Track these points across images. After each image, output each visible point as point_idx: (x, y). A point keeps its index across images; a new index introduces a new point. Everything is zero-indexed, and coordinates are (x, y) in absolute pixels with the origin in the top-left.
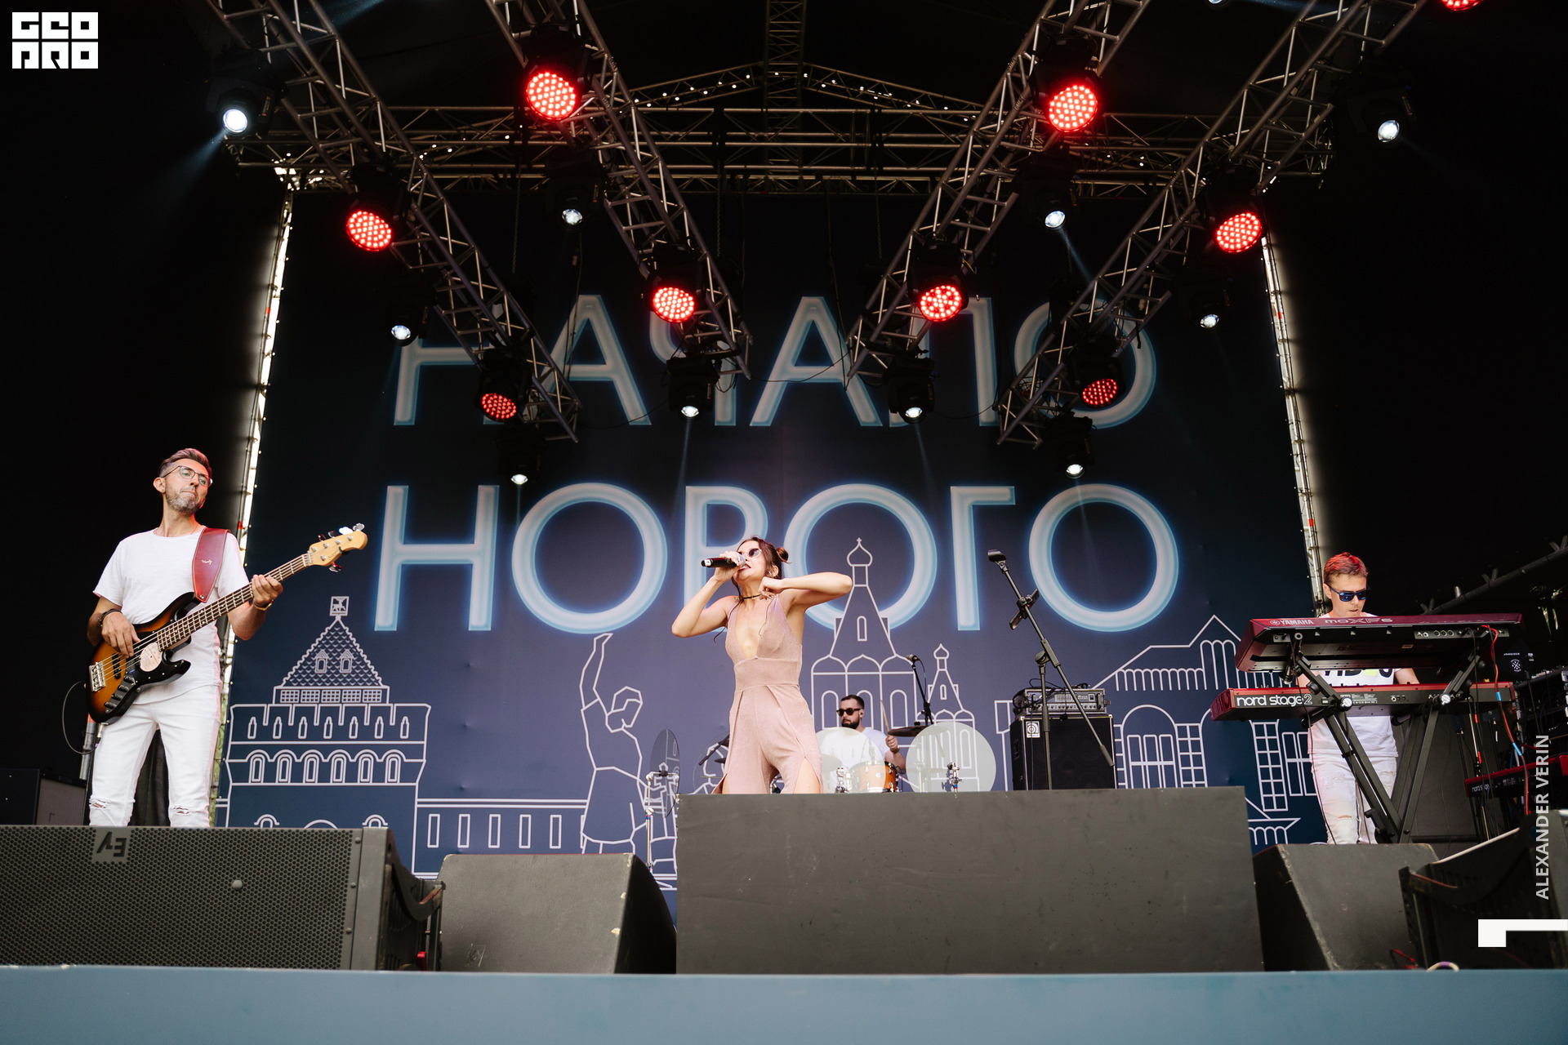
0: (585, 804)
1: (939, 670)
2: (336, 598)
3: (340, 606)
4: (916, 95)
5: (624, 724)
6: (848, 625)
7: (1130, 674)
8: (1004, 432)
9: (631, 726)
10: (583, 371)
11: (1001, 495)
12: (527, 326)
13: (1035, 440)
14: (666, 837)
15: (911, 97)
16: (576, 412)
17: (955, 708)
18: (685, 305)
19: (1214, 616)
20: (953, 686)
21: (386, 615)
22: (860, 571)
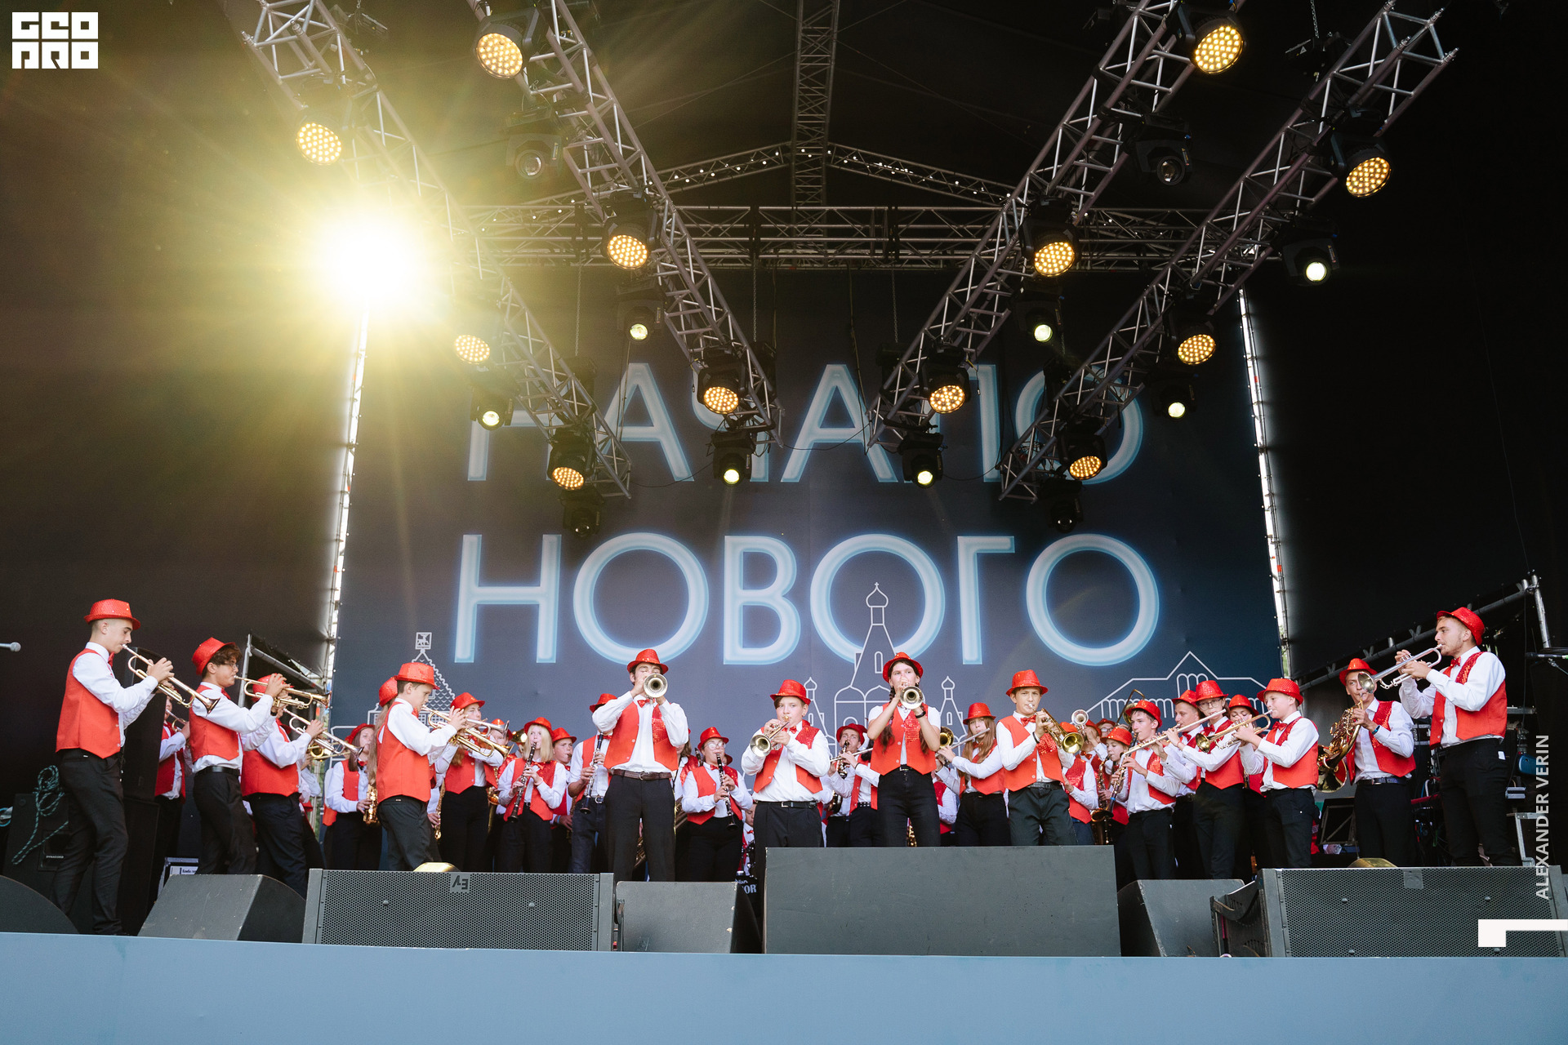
1: (946, 699)
2: (421, 633)
3: (424, 640)
4: (931, 172)
6: (867, 659)
7: (1114, 704)
8: (1005, 490)
10: (633, 433)
11: (1003, 544)
12: (590, 403)
13: (1033, 496)
15: (926, 173)
16: (629, 472)
18: (731, 400)
19: (1190, 652)
21: (464, 649)
22: (877, 612)
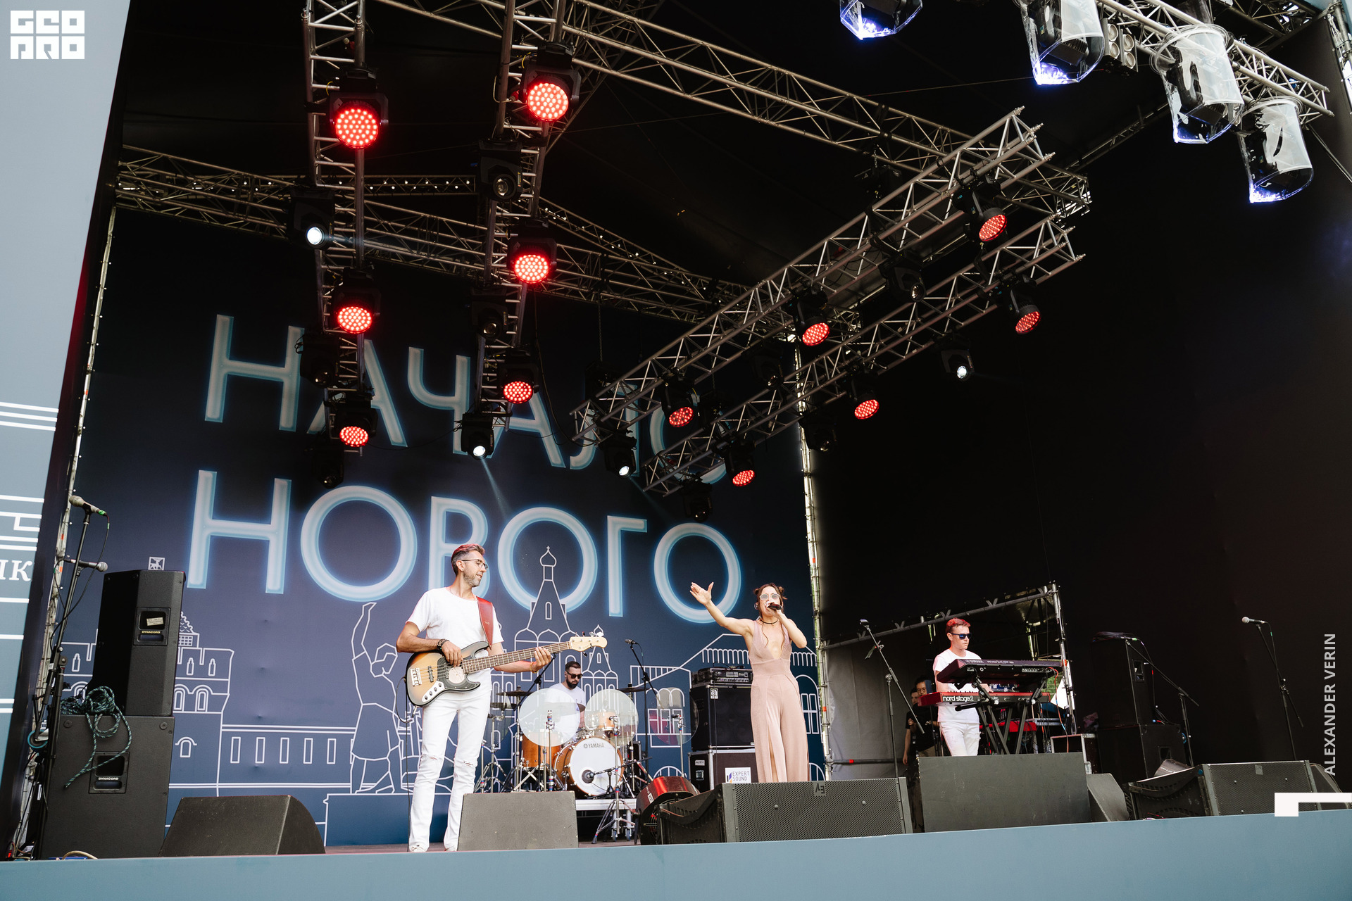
0: (354, 730)
4: (585, 224)
5: (384, 672)
6: (539, 607)
7: (710, 651)
8: (650, 485)
9: (389, 673)
11: (638, 525)
14: (413, 756)
15: (580, 223)
17: (606, 670)
20: (605, 654)
21: (197, 576)
22: (548, 569)
